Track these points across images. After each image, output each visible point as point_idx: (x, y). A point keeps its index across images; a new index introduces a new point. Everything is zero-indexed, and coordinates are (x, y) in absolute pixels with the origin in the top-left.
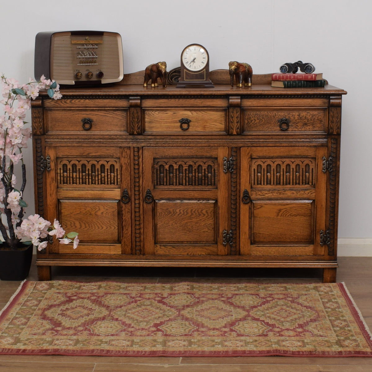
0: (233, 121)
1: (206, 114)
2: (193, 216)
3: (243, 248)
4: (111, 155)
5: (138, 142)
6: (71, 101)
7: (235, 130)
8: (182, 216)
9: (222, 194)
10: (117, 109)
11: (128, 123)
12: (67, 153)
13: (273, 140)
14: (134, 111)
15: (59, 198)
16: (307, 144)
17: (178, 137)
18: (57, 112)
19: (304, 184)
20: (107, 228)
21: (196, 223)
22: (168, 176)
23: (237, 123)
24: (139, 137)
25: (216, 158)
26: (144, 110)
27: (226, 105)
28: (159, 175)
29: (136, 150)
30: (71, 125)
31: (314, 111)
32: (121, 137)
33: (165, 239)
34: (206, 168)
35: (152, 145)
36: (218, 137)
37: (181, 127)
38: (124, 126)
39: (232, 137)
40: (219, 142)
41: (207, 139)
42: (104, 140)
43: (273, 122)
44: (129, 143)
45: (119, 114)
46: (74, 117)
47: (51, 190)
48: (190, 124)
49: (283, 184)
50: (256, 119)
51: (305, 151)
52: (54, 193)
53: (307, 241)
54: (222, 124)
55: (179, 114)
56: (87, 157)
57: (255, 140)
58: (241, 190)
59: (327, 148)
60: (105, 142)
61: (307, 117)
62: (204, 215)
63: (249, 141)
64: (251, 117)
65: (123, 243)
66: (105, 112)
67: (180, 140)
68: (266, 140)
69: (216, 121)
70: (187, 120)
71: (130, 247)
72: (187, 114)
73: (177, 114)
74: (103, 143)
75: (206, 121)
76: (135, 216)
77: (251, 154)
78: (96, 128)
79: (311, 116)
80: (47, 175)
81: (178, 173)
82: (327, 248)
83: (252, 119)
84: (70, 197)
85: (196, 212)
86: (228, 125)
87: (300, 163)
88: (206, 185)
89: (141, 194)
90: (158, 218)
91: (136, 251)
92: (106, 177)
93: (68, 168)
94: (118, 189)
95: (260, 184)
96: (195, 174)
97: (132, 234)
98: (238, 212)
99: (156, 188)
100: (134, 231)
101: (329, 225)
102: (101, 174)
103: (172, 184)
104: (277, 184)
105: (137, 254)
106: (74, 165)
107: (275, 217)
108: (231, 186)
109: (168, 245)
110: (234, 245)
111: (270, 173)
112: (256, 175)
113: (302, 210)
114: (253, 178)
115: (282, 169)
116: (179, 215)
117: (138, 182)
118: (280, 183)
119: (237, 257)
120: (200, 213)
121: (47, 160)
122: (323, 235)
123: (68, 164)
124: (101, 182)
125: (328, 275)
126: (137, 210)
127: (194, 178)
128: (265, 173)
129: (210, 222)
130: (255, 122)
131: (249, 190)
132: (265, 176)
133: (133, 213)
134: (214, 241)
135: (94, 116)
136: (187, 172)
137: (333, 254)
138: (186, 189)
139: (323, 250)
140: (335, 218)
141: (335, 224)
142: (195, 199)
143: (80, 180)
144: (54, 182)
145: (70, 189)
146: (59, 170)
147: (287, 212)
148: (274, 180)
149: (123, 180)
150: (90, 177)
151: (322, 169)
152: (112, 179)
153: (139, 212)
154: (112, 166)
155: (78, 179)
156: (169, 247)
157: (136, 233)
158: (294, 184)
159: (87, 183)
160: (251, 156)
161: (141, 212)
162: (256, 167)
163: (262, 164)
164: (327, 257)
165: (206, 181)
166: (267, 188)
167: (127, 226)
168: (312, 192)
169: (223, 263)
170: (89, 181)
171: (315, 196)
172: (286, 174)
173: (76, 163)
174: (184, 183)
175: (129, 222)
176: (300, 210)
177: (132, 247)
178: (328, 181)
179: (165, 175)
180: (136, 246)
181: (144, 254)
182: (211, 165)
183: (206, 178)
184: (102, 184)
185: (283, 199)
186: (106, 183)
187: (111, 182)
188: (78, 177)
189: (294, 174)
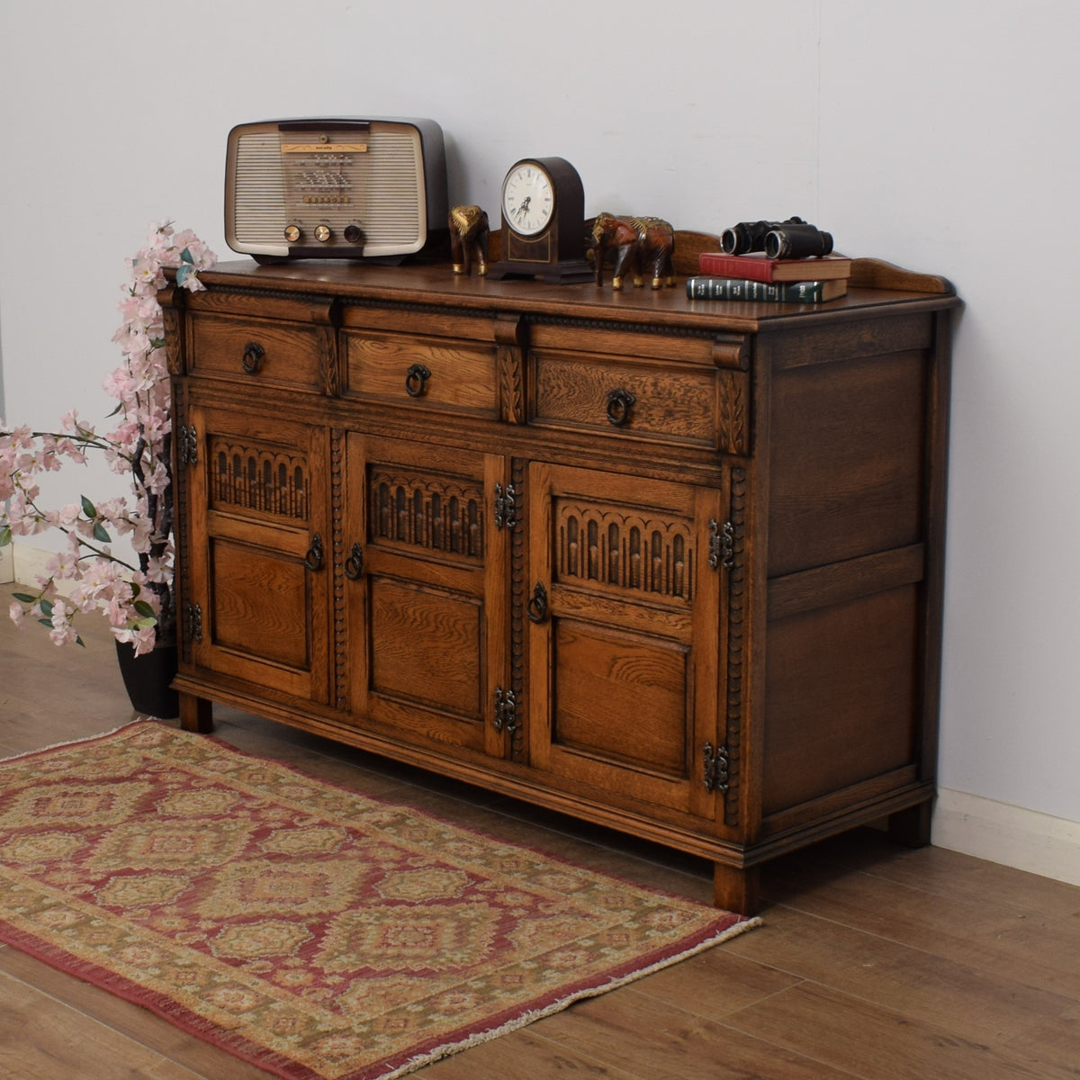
0: (507, 384)
1: (458, 357)
2: (439, 634)
3: (536, 748)
4: (293, 441)
5: (339, 418)
7: (512, 409)
8: (419, 628)
9: (493, 586)
12: (222, 425)
13: (598, 452)
15: (213, 534)
16: (672, 475)
18: (209, 322)
19: (671, 592)
20: (288, 627)
21: (445, 654)
22: (395, 515)
23: (515, 390)
24: (341, 404)
25: (482, 483)
26: (347, 335)
28: (378, 508)
29: (335, 435)
30: (229, 356)
31: (689, 377)
32: (308, 400)
33: (387, 681)
34: (465, 507)
35: (362, 428)
36: (485, 425)
37: (408, 386)
38: (314, 371)
39: (511, 430)
40: (486, 440)
41: (463, 428)
42: (282, 404)
43: (597, 399)
44: (322, 418)
45: (306, 338)
46: (235, 337)
47: (198, 511)
48: (429, 381)
49: (624, 585)
50: (561, 383)
51: (668, 495)
52: (203, 520)
53: (676, 765)
54: (490, 390)
55: (409, 352)
56: (255, 439)
57: (559, 446)
58: (531, 583)
59: (719, 494)
60: (283, 409)
61: (673, 391)
62: (460, 635)
63: (546, 447)
64: (551, 377)
65: (313, 672)
66: (283, 332)
67: (412, 424)
68: (582, 449)
69: (476, 381)
70: (423, 369)
71: (325, 684)
72: (427, 355)
73: (404, 352)
74: (279, 411)
75: (460, 378)
76: (335, 608)
77: (552, 483)
78: (269, 370)
79: (682, 389)
80: (192, 473)
81: (413, 511)
82: (721, 801)
83: (554, 383)
84: (227, 534)
85: (445, 623)
86: (499, 394)
87: (662, 529)
88: (466, 553)
89: (344, 553)
90: (375, 623)
91: (336, 698)
92: (288, 497)
93: (228, 462)
94: (306, 533)
95: (575, 574)
96: (445, 520)
97: (329, 654)
98: (525, 644)
99: (373, 543)
100: (332, 646)
101: (727, 731)
102: (280, 488)
103: (403, 539)
104: (612, 580)
105: (338, 707)
106: (236, 458)
107: (605, 678)
108: (512, 568)
109: (394, 699)
110: (518, 735)
111: (596, 545)
112: (566, 547)
113: (663, 670)
114: (559, 553)
115: (621, 539)
116: (412, 623)
117: (340, 520)
118: (617, 578)
119: (524, 770)
120: (452, 629)
121: (190, 439)
122: (711, 758)
123: (226, 452)
124: (281, 507)
125: (726, 885)
126: (338, 594)
127: (442, 529)
128: (586, 543)
129: (472, 657)
130: (560, 395)
131: (547, 587)
132: (586, 553)
133: (332, 599)
134: (480, 711)
135: (265, 340)
136: (430, 510)
137: (737, 824)
138: (426, 558)
139: (712, 804)
140: (742, 714)
141: (741, 734)
142: (443, 588)
143: (245, 497)
144: (203, 492)
145: (229, 515)
146: (213, 467)
147: (629, 668)
148: (604, 569)
149: (313, 510)
150: (263, 493)
151: (707, 556)
152: (299, 504)
153: (341, 598)
154: (298, 470)
155: (243, 493)
156: (394, 705)
157: (336, 653)
158: (649, 589)
159: (258, 506)
160: (551, 489)
161: (345, 600)
162: (566, 522)
163: (578, 517)
164: (722, 829)
165: (467, 544)
166: (589, 589)
167: (320, 631)
168: (684, 622)
169: (492, 779)
170: (260, 501)
171: (693, 635)
172: (630, 555)
173: (241, 452)
174: (425, 539)
175: (324, 621)
176: (658, 668)
177: (329, 686)
178: (722, 594)
179: (390, 511)
180: (337, 686)
181: (350, 712)
182: (476, 500)
183: (466, 536)
184: (281, 512)
185: (619, 628)
186: (289, 512)
187: (296, 510)
188: (243, 487)
189: (649, 558)
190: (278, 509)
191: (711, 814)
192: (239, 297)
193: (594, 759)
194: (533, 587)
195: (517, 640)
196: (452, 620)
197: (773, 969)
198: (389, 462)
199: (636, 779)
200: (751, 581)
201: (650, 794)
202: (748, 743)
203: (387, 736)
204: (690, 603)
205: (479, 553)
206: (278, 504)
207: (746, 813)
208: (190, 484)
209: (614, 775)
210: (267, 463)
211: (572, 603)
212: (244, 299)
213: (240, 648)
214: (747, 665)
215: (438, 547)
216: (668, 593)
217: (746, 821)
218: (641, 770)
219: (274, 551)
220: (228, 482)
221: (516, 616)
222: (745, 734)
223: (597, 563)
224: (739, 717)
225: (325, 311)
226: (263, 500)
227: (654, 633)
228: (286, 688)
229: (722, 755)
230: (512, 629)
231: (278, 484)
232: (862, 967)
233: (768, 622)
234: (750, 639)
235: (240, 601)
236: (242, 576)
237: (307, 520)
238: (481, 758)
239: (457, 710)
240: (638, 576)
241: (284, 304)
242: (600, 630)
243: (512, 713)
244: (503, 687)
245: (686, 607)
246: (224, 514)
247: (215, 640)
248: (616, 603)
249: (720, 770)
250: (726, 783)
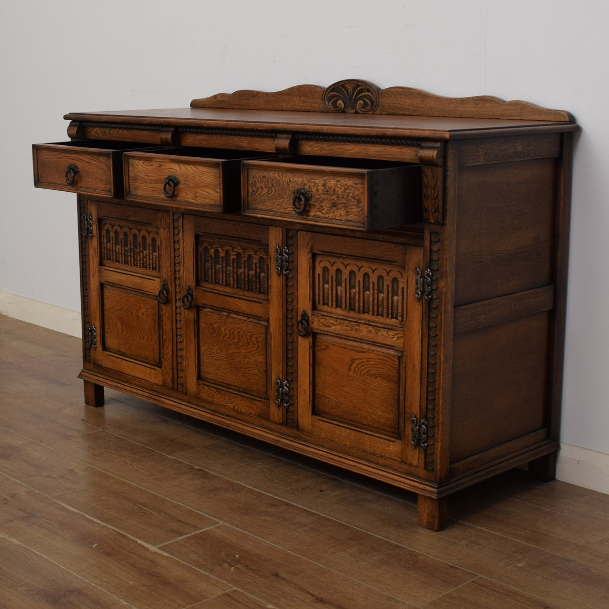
2: (241, 344)
3: (302, 418)
4: (150, 221)
8: (229, 340)
9: (275, 313)
12: (106, 212)
15: (103, 281)
16: (391, 238)
19: (390, 316)
20: (148, 340)
21: (245, 357)
22: (213, 267)
25: (268, 246)
28: (203, 263)
33: (209, 374)
34: (257, 262)
35: (192, 212)
47: (93, 267)
49: (359, 312)
51: (388, 251)
52: (97, 272)
53: (393, 430)
56: (127, 221)
58: (299, 310)
59: (422, 251)
62: (254, 344)
65: (163, 368)
71: (171, 375)
76: (176, 328)
77: (312, 245)
80: (90, 244)
81: (224, 265)
82: (422, 455)
84: (111, 281)
85: (244, 337)
87: (384, 274)
88: (258, 292)
89: (182, 293)
90: (201, 337)
91: (178, 385)
92: (148, 257)
93: (111, 235)
94: (158, 279)
95: (327, 305)
96: (244, 269)
97: (173, 356)
98: (295, 350)
99: (200, 286)
100: (175, 352)
101: (427, 408)
102: (143, 252)
103: (218, 283)
104: (352, 309)
105: (179, 390)
106: (116, 232)
107: (346, 372)
108: (287, 300)
109: (213, 385)
110: (291, 409)
111: (341, 286)
112: (321, 287)
113: (384, 368)
114: (317, 291)
115: (357, 281)
116: (224, 337)
117: (179, 271)
118: (355, 307)
119: (294, 432)
120: (249, 341)
121: (88, 221)
122: (416, 426)
123: (110, 229)
124: (143, 264)
125: (425, 510)
126: (178, 319)
127: (243, 276)
128: (334, 284)
129: (261, 359)
131: (309, 313)
132: (334, 290)
133: (174, 322)
134: (266, 393)
136: (235, 264)
137: (433, 469)
138: (232, 295)
139: (417, 456)
140: (437, 397)
141: (436, 410)
142: (243, 314)
143: (122, 257)
144: (96, 255)
145: (112, 269)
146: (102, 238)
147: (362, 366)
148: (346, 301)
149: (163, 265)
150: (132, 255)
151: (414, 292)
152: (154, 262)
153: (180, 321)
154: (154, 240)
155: (120, 255)
156: (214, 390)
157: (177, 356)
158: (376, 314)
159: (130, 263)
160: (312, 248)
161: (183, 322)
162: (321, 270)
163: (330, 267)
164: (423, 473)
165: (258, 286)
166: (335, 314)
167: (168, 342)
168: (399, 336)
169: (274, 437)
170: (131, 261)
171: (404, 345)
172: (363, 292)
173: (119, 229)
174: (232, 283)
175: (170, 336)
176: (382, 367)
177: (173, 377)
178: (424, 317)
179: (210, 265)
180: (178, 377)
181: (186, 394)
182: (264, 257)
183: (258, 280)
184: (143, 267)
185: (355, 339)
186: (148, 267)
187: (153, 265)
188: (120, 252)
189: (376, 294)
190: (142, 265)
191: (415, 462)
192: (117, 130)
193: (339, 426)
194: (300, 314)
195: (290, 348)
196: (249, 334)
197: (457, 568)
198: (209, 233)
199: (366, 439)
200: (443, 308)
201: (376, 449)
202: (440, 416)
203: (209, 410)
204: (402, 323)
205: (266, 291)
206: (142, 262)
207: (439, 462)
208: (89, 249)
209: (352, 435)
210: (135, 236)
211: (325, 323)
212: (120, 132)
213: (120, 353)
214: (440, 364)
215: (240, 288)
216: (388, 317)
217: (439, 467)
218: (369, 433)
219: (138, 291)
220: (111, 248)
221: (289, 332)
222: (438, 411)
223: (341, 297)
224: (435, 399)
225: (169, 136)
226: (132, 259)
227: (379, 343)
228: (147, 378)
229: (423, 424)
230: (287, 341)
231: (141, 249)
232: (517, 567)
233: (455, 335)
234: (442, 347)
235: (119, 323)
236: (120, 308)
237: (159, 271)
238: (267, 424)
239: (252, 393)
240: (369, 306)
241: (144, 133)
242: (344, 341)
243: (287, 395)
244: (281, 378)
245: (400, 326)
246: (109, 269)
247: (105, 348)
248: (353, 323)
249: (421, 434)
250: (425, 442)
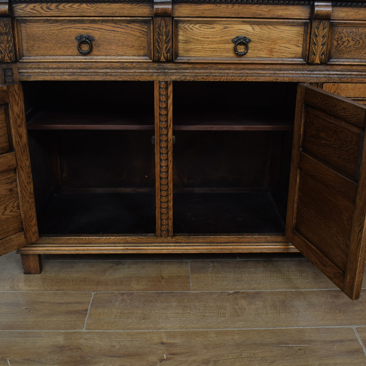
0: (317, 42)
1: (275, 29)
5: (165, 74)
6: (57, 6)
7: (318, 56)
10: (132, 20)
11: (151, 43)
14: (161, 24)
17: (228, 66)
18: (36, 25)
23: (323, 45)
24: (169, 65)
26: (177, 22)
27: (308, 16)
29: (163, 85)
30: (59, 45)
32: (139, 66)
36: (290, 67)
37: (235, 50)
38: (144, 47)
39: (311, 67)
40: (290, 75)
41: (273, 70)
42: (113, 71)
44: (152, 75)
45: (136, 27)
46: (64, 33)
48: (250, 45)
50: (350, 39)
54: (298, 46)
55: (233, 29)
57: (346, 73)
60: (114, 74)
63: (336, 74)
64: (343, 36)
66: (113, 25)
67: (231, 71)
68: (361, 73)
69: (289, 42)
70: (245, 38)
72: (246, 29)
73: (229, 29)
74: (110, 75)
75: (274, 41)
76: (161, 184)
78: (99, 51)
83: (345, 39)
86: (308, 48)
126: (164, 176)
130: (349, 45)
135: (96, 32)
153: (167, 178)
192: (70, 5)
212: (76, 6)
